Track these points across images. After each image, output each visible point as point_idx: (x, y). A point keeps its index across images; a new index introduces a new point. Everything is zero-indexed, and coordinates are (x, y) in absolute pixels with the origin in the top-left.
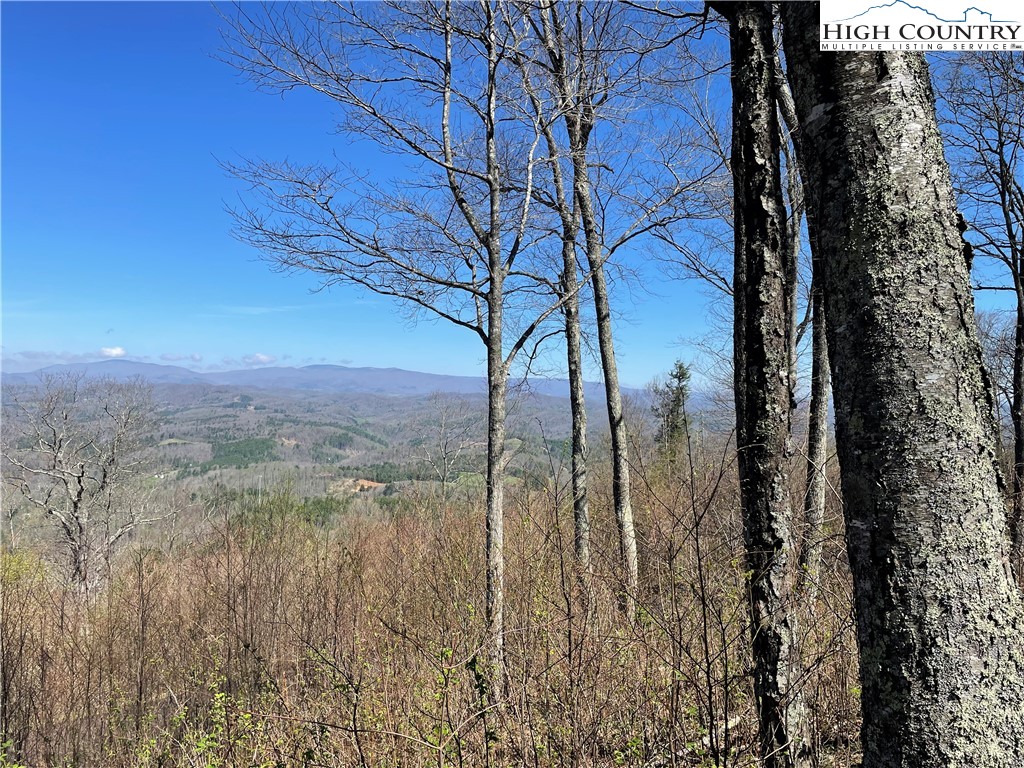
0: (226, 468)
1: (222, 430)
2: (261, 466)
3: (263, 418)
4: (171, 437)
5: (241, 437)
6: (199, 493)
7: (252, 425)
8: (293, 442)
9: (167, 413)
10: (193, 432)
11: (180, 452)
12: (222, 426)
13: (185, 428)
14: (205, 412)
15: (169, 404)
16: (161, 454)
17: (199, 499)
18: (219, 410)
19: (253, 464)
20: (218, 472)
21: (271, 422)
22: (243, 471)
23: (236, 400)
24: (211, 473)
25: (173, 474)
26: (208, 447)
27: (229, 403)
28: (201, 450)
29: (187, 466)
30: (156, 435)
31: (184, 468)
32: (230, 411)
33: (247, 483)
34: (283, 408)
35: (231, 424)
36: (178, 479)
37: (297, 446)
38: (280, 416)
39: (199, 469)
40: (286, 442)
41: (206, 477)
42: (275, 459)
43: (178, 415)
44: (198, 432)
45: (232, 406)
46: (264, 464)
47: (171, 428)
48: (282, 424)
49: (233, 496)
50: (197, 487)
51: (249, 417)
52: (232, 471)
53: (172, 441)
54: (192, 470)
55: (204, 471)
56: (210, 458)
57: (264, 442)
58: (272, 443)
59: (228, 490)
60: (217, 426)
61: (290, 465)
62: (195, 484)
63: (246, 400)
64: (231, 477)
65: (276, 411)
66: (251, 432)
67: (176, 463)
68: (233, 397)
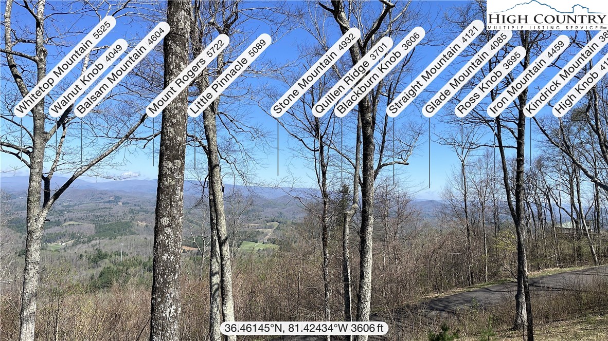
0: (103, 239)
1: (101, 217)
2: (124, 237)
3: (127, 209)
4: (71, 220)
5: (113, 220)
6: (84, 254)
7: (120, 213)
8: (144, 224)
9: (69, 206)
10: (85, 217)
11: (76, 230)
12: (102, 214)
13: (79, 215)
14: (92, 205)
15: (71, 201)
16: (64, 231)
17: (84, 258)
18: (101, 204)
19: (119, 237)
20: (98, 241)
21: (132, 212)
22: (113, 241)
23: (111, 199)
24: (94, 242)
25: (70, 242)
26: (92, 226)
27: (107, 200)
28: (88, 228)
29: (79, 238)
30: (62, 219)
31: (77, 239)
32: (108, 205)
33: (115, 248)
34: (140, 203)
35: (108, 213)
36: (73, 245)
37: (147, 226)
38: (137, 208)
39: (86, 240)
40: (140, 223)
41: (90, 244)
42: (133, 233)
43: (76, 207)
44: (87, 217)
45: (109, 202)
46: (126, 237)
47: (71, 215)
48: (138, 213)
49: (105, 256)
50: (84, 250)
51: (119, 208)
52: (106, 241)
53: (71, 223)
54: (82, 240)
55: (89, 241)
56: (93, 233)
57: (126, 223)
58: (131, 224)
59: (103, 252)
60: (99, 214)
61: (142, 238)
62: (82, 249)
63: (117, 199)
64: (105, 245)
65: (135, 205)
66: (119, 218)
67: (73, 236)
68: (110, 197)
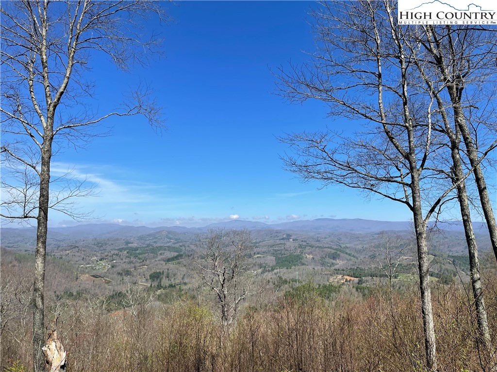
0: (282, 268)
1: (279, 251)
2: (297, 267)
3: (297, 245)
4: (258, 254)
5: (288, 253)
6: (270, 280)
7: (292, 248)
8: (311, 256)
9: (256, 243)
10: (267, 251)
11: (262, 261)
12: (279, 248)
13: (263, 250)
14: (271, 242)
15: (257, 239)
16: (254, 262)
17: (271, 283)
18: (278, 241)
19: (293, 267)
20: (278, 270)
21: (300, 246)
22: (290, 270)
23: (284, 236)
24: (275, 271)
25: (260, 271)
26: (274, 258)
27: (282, 238)
28: (270, 260)
29: (265, 267)
30: (252, 253)
31: (265, 268)
32: (282, 242)
33: (291, 276)
34: (306, 240)
35: (283, 248)
36: (262, 273)
37: (313, 258)
38: (304, 243)
39: (270, 269)
40: (308, 256)
41: (273, 272)
42: (303, 264)
43: (261, 244)
44: (269, 251)
45: (283, 239)
46: (299, 267)
47: (258, 250)
48: (305, 248)
49: (286, 282)
50: (270, 277)
51: (290, 244)
52: (284, 270)
53: (259, 255)
54: (267, 269)
55: (273, 270)
56: (274, 264)
57: (298, 256)
58: (301, 257)
59: (284, 279)
60: (277, 248)
61: (310, 268)
62: (269, 276)
63: (289, 236)
64: (284, 273)
65: (302, 241)
66: (292, 252)
67: (261, 266)
68: (283, 235)
